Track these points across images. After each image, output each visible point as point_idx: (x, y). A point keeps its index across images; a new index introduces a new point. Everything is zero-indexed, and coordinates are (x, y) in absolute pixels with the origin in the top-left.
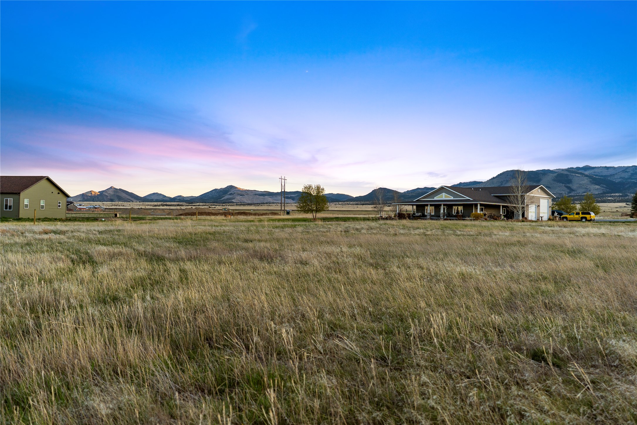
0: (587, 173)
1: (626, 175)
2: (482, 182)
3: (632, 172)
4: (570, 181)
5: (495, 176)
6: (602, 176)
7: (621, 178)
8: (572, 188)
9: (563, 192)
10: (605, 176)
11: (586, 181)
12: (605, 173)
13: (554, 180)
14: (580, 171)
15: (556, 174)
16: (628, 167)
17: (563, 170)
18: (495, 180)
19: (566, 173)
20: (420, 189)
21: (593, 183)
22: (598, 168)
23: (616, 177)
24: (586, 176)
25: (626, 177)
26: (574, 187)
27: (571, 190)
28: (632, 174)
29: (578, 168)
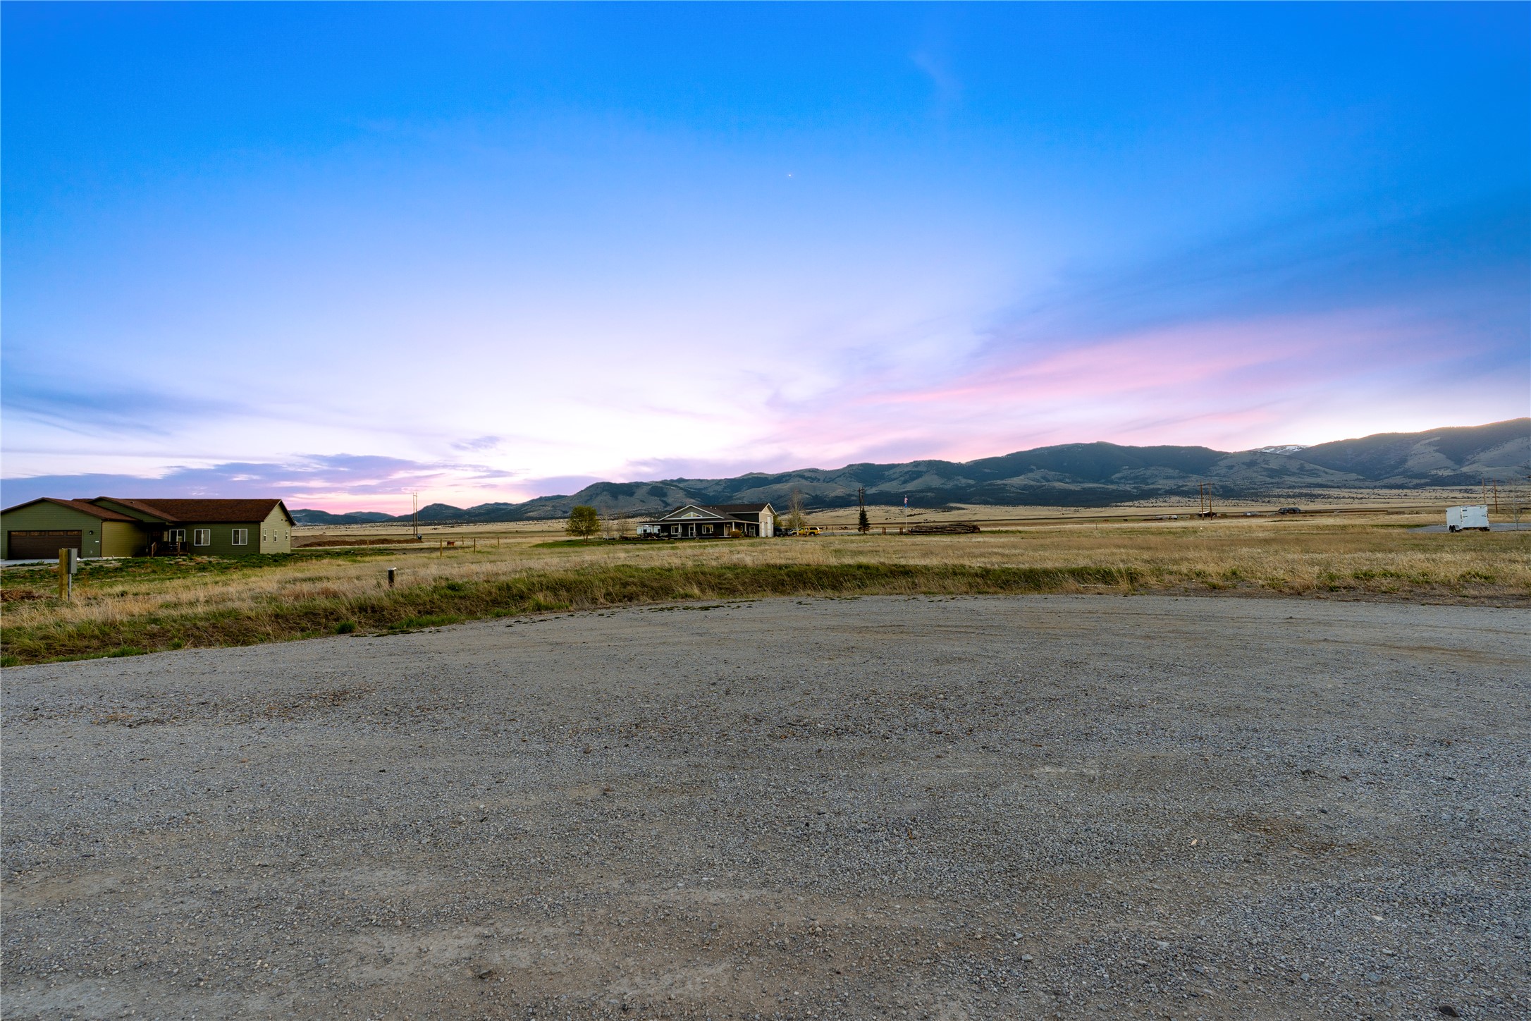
0: (681, 485)
1: (719, 488)
2: (567, 496)
3: (724, 485)
4: (665, 495)
5: (583, 489)
6: (696, 489)
7: (714, 491)
8: (668, 501)
9: (659, 507)
10: (699, 489)
11: (681, 494)
12: (699, 486)
13: (648, 493)
14: (675, 484)
15: (650, 487)
16: (721, 480)
17: (657, 482)
18: (583, 494)
19: (661, 485)
20: (488, 504)
21: (688, 497)
22: (693, 480)
23: (710, 490)
24: (681, 489)
25: (720, 490)
26: (669, 500)
27: (667, 504)
28: (725, 488)
29: (672, 481)
